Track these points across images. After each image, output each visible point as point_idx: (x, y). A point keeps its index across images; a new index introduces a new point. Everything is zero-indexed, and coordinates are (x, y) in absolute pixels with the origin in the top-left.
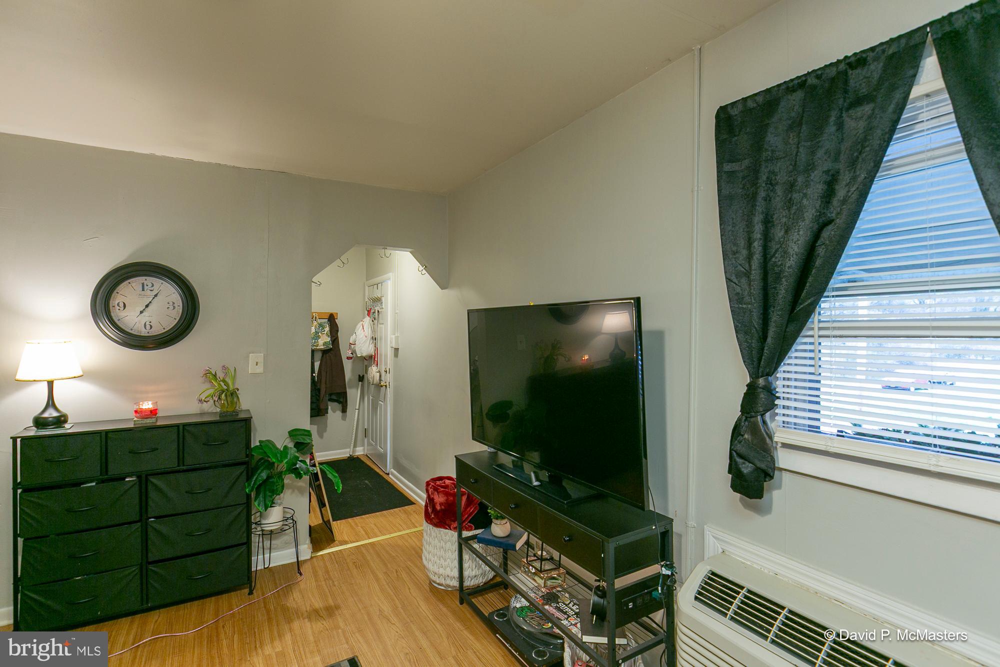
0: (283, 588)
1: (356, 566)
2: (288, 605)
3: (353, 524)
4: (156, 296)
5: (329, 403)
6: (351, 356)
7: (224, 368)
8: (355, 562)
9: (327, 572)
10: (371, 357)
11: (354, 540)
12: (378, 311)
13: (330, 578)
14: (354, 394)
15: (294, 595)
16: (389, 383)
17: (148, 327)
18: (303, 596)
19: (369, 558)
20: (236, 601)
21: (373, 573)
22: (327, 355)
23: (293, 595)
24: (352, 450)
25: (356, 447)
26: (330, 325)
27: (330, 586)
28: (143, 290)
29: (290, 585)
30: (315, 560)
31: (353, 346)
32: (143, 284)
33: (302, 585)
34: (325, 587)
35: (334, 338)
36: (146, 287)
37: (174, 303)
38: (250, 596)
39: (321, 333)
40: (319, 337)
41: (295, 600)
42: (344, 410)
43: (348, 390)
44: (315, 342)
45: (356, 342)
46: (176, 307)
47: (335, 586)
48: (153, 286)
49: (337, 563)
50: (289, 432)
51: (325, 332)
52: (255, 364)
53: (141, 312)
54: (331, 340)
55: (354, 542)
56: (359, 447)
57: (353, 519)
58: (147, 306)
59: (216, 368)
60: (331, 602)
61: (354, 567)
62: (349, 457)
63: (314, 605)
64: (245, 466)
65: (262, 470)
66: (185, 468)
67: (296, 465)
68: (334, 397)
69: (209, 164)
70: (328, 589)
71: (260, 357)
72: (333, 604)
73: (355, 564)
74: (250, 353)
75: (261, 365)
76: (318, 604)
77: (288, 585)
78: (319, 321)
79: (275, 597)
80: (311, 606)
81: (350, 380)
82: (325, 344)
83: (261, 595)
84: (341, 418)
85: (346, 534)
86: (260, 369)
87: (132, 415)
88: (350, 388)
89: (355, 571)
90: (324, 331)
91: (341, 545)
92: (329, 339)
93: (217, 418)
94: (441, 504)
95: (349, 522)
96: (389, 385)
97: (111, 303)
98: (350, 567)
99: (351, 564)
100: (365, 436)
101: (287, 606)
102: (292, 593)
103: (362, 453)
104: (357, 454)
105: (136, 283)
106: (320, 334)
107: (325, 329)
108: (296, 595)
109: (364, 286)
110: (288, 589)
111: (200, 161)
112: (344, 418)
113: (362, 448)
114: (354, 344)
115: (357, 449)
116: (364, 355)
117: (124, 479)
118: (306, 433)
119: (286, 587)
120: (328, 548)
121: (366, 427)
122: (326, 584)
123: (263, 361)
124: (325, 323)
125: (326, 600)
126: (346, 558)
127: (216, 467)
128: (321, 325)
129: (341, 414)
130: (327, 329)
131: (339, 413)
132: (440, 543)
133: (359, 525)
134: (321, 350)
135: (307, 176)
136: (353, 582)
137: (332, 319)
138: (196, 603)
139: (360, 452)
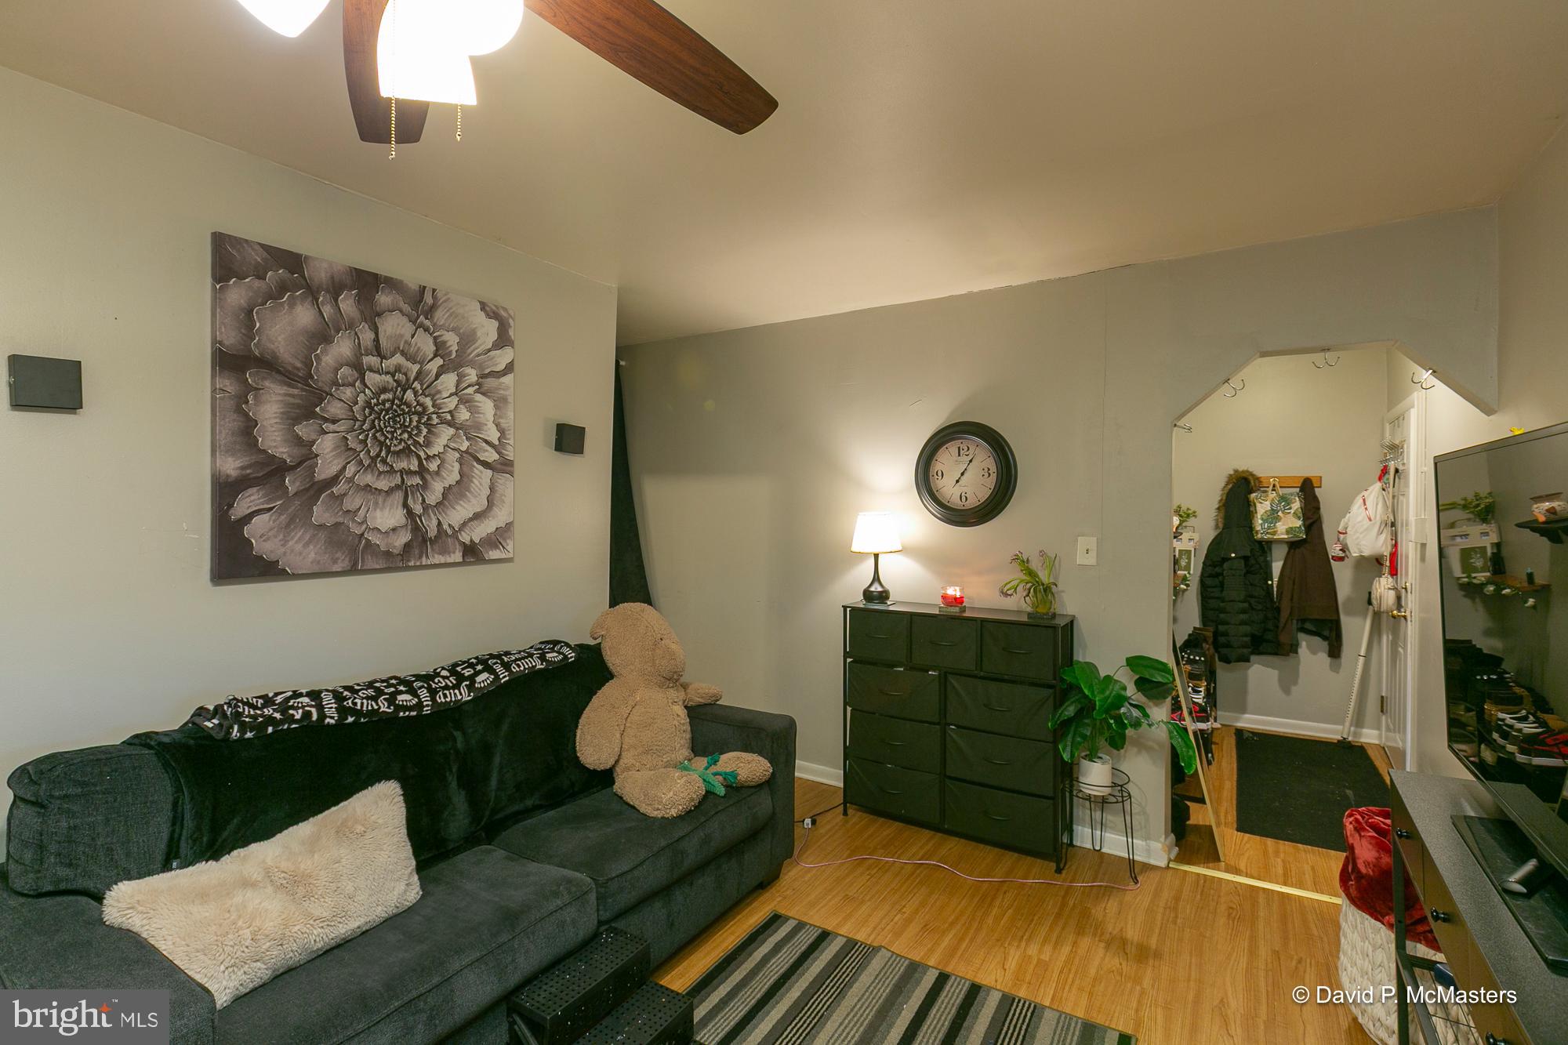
0: (1101, 886)
1: (1229, 915)
2: (1093, 911)
3: (1270, 850)
4: (971, 461)
5: (1301, 636)
6: (1341, 554)
7: (1042, 553)
8: (1232, 908)
9: (1177, 899)
10: (1378, 561)
11: (1256, 875)
12: (1397, 471)
13: (1175, 909)
14: (1356, 629)
15: (1109, 905)
16: (1411, 612)
17: (964, 499)
18: (1120, 912)
19: (1261, 914)
20: (1035, 874)
21: (1253, 939)
22: (1297, 550)
23: (1107, 903)
24: (1346, 730)
25: (1362, 727)
26: (1304, 499)
27: (1168, 921)
28: (959, 455)
29: (1113, 887)
30: (1170, 873)
31: (1342, 536)
32: (959, 448)
33: (1128, 897)
34: (1159, 917)
35: (1311, 521)
36: (962, 452)
37: (989, 469)
38: (1056, 875)
39: (1283, 513)
40: (1278, 519)
41: (1108, 910)
42: (1335, 652)
43: (1344, 619)
44: (1269, 528)
45: (1348, 529)
46: (991, 473)
47: (1175, 924)
48: (968, 449)
49: (1202, 894)
50: (1128, 660)
51: (1292, 511)
52: (1085, 552)
53: (957, 481)
54: (1304, 525)
55: (1252, 877)
56: (1368, 728)
57: (1277, 843)
58: (962, 474)
59: (1031, 553)
60: (1153, 942)
61: (1226, 914)
62: (1339, 741)
63: (1126, 932)
64: (1051, 691)
65: (1072, 703)
66: (982, 674)
67: (1119, 708)
68: (1308, 626)
69: (1031, 284)
70: (1162, 923)
71: (1091, 542)
72: (1154, 946)
73: (1231, 910)
74: (1079, 536)
75: (1093, 554)
76: (1133, 934)
77: (1110, 887)
78: (1281, 491)
79: (1083, 892)
80: (1121, 930)
81: (1349, 600)
82: (1289, 531)
83: (1069, 880)
84: (1328, 667)
85: (1248, 859)
86: (1091, 560)
87: (939, 602)
88: (1348, 613)
89: (1222, 921)
90: (1290, 509)
91: (1227, 871)
92: (1299, 523)
93: (1025, 619)
94: (1367, 864)
95: (1265, 845)
96: (1411, 616)
97: (933, 471)
98: (1218, 911)
99: (1222, 908)
100: (1382, 711)
101: (1090, 913)
102: (1108, 900)
103: (1377, 742)
104: (1363, 740)
105: (952, 448)
106: (1280, 513)
107: (1292, 505)
108: (1112, 905)
109: (1383, 425)
110: (1107, 891)
111: (1019, 284)
112: (1336, 668)
113: (1375, 732)
114: (1343, 533)
115: (1365, 731)
116: (1366, 553)
117: (928, 671)
118: (1160, 666)
119: (1106, 887)
120: (1202, 865)
121: (1384, 695)
122: (1164, 914)
123: (1096, 548)
124: (1292, 494)
125: (1148, 937)
126: (1222, 894)
127: (1022, 683)
128: (1283, 498)
129: (1328, 660)
130: (1296, 505)
131: (1323, 658)
132: (1364, 942)
133: (1282, 855)
134: (1287, 542)
135: (1165, 259)
136: (1207, 935)
137: (1308, 488)
138: (997, 850)
139: (1369, 737)
